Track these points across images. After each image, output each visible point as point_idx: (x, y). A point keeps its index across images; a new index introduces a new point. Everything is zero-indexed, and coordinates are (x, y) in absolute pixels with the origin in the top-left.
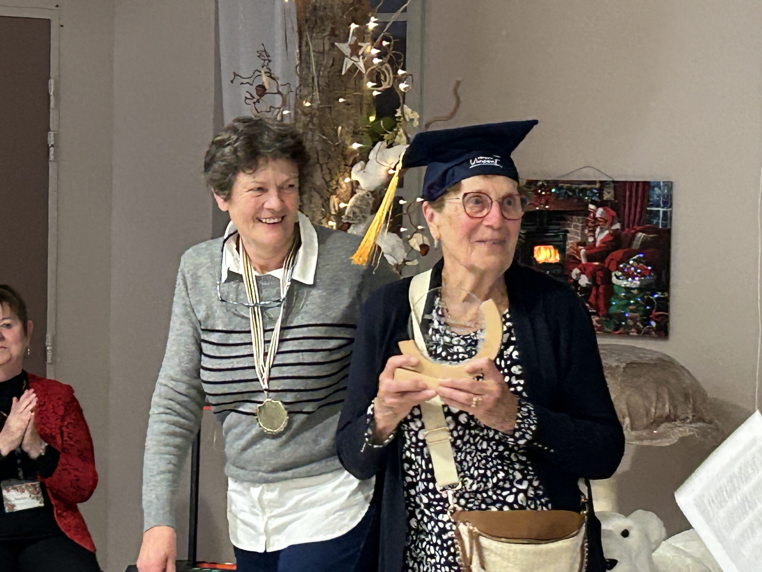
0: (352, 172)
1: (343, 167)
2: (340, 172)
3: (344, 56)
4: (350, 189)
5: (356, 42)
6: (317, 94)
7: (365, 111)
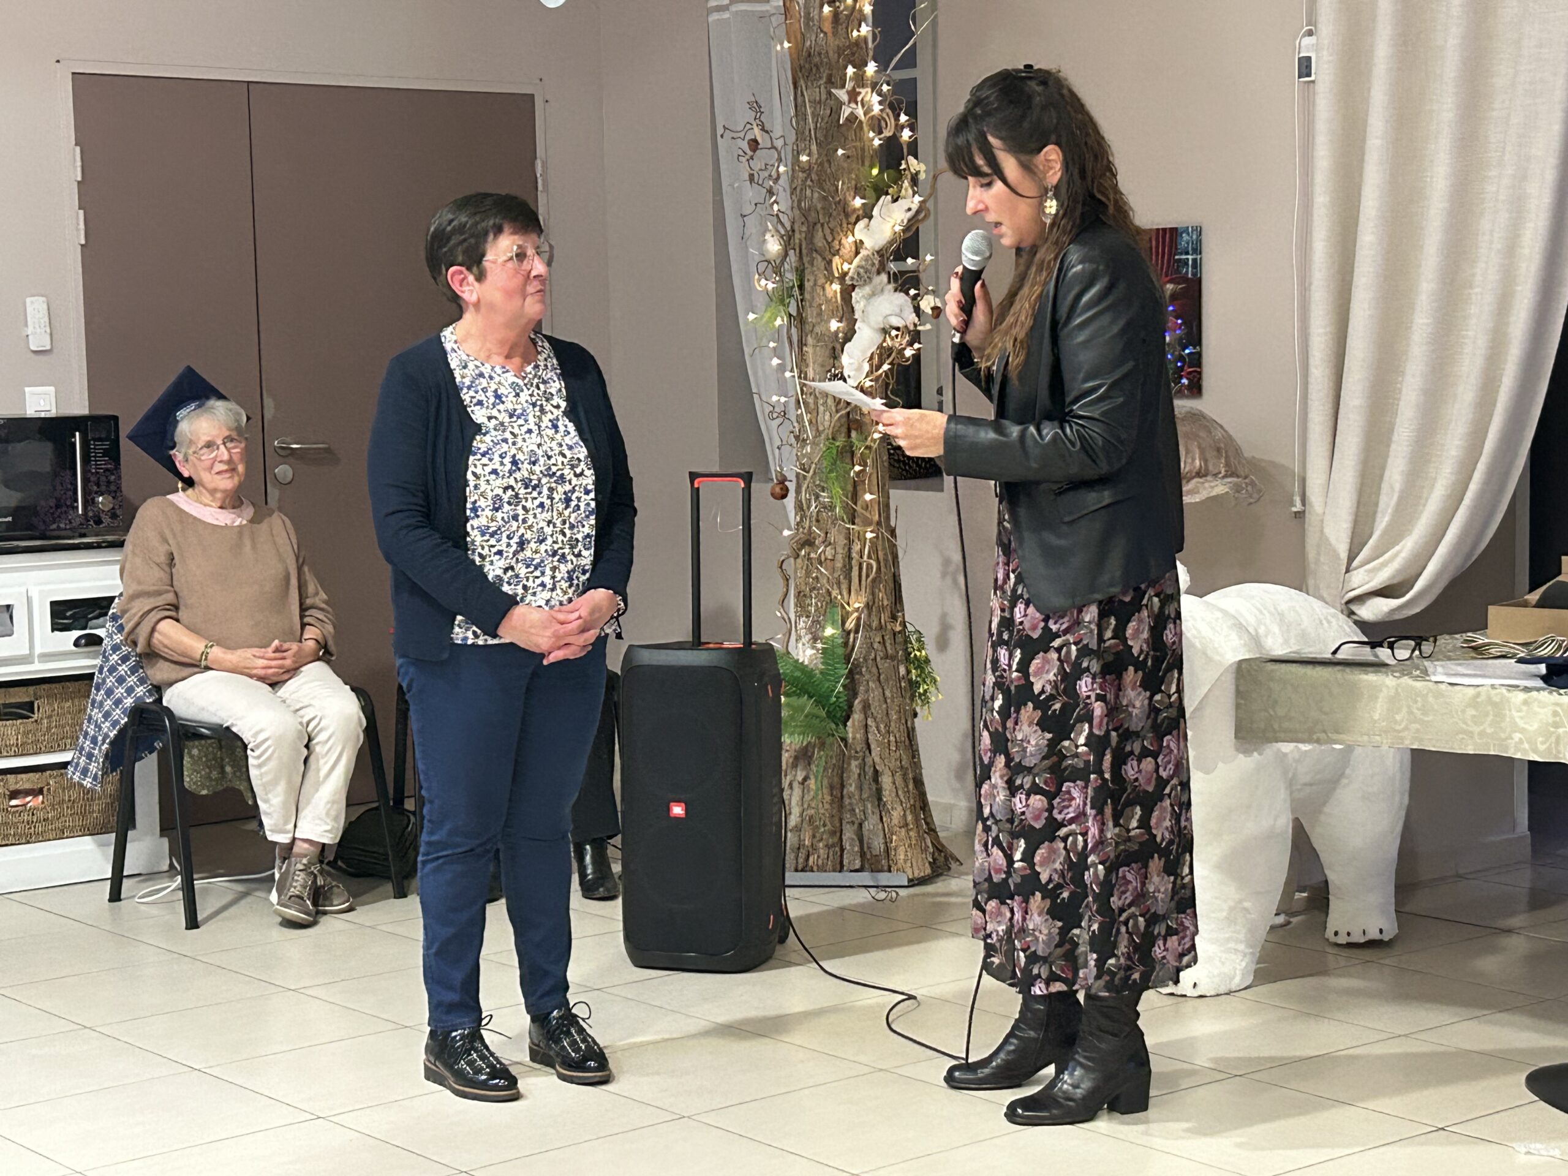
0: (856, 231)
1: (845, 225)
2: (842, 230)
3: (841, 104)
4: (854, 249)
5: (854, 88)
6: (814, 147)
7: (867, 163)
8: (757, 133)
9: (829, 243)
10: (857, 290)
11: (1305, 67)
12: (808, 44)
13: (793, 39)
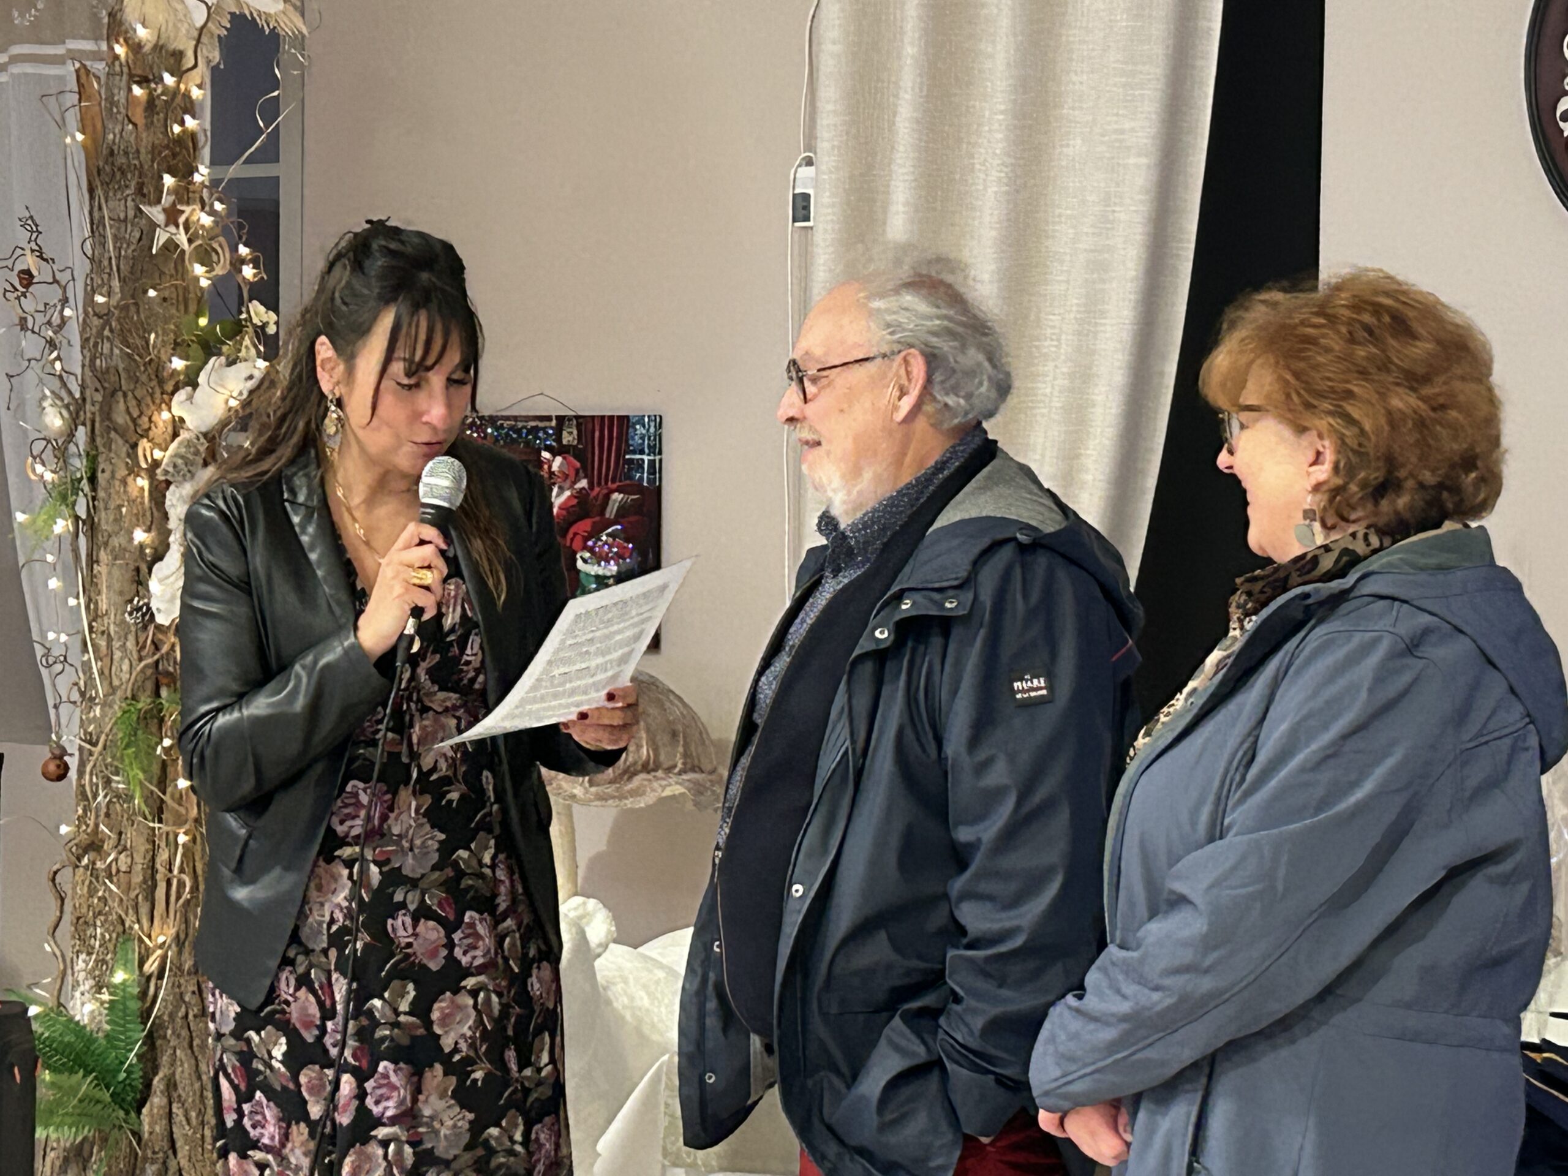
0: (174, 403)
1: (158, 395)
2: (154, 402)
3: (153, 226)
4: (170, 429)
5: (174, 204)
6: (116, 284)
7: (193, 307)
8: (30, 262)
9: (134, 420)
10: (172, 488)
11: (802, 207)
12: (111, 136)
13: (89, 129)
